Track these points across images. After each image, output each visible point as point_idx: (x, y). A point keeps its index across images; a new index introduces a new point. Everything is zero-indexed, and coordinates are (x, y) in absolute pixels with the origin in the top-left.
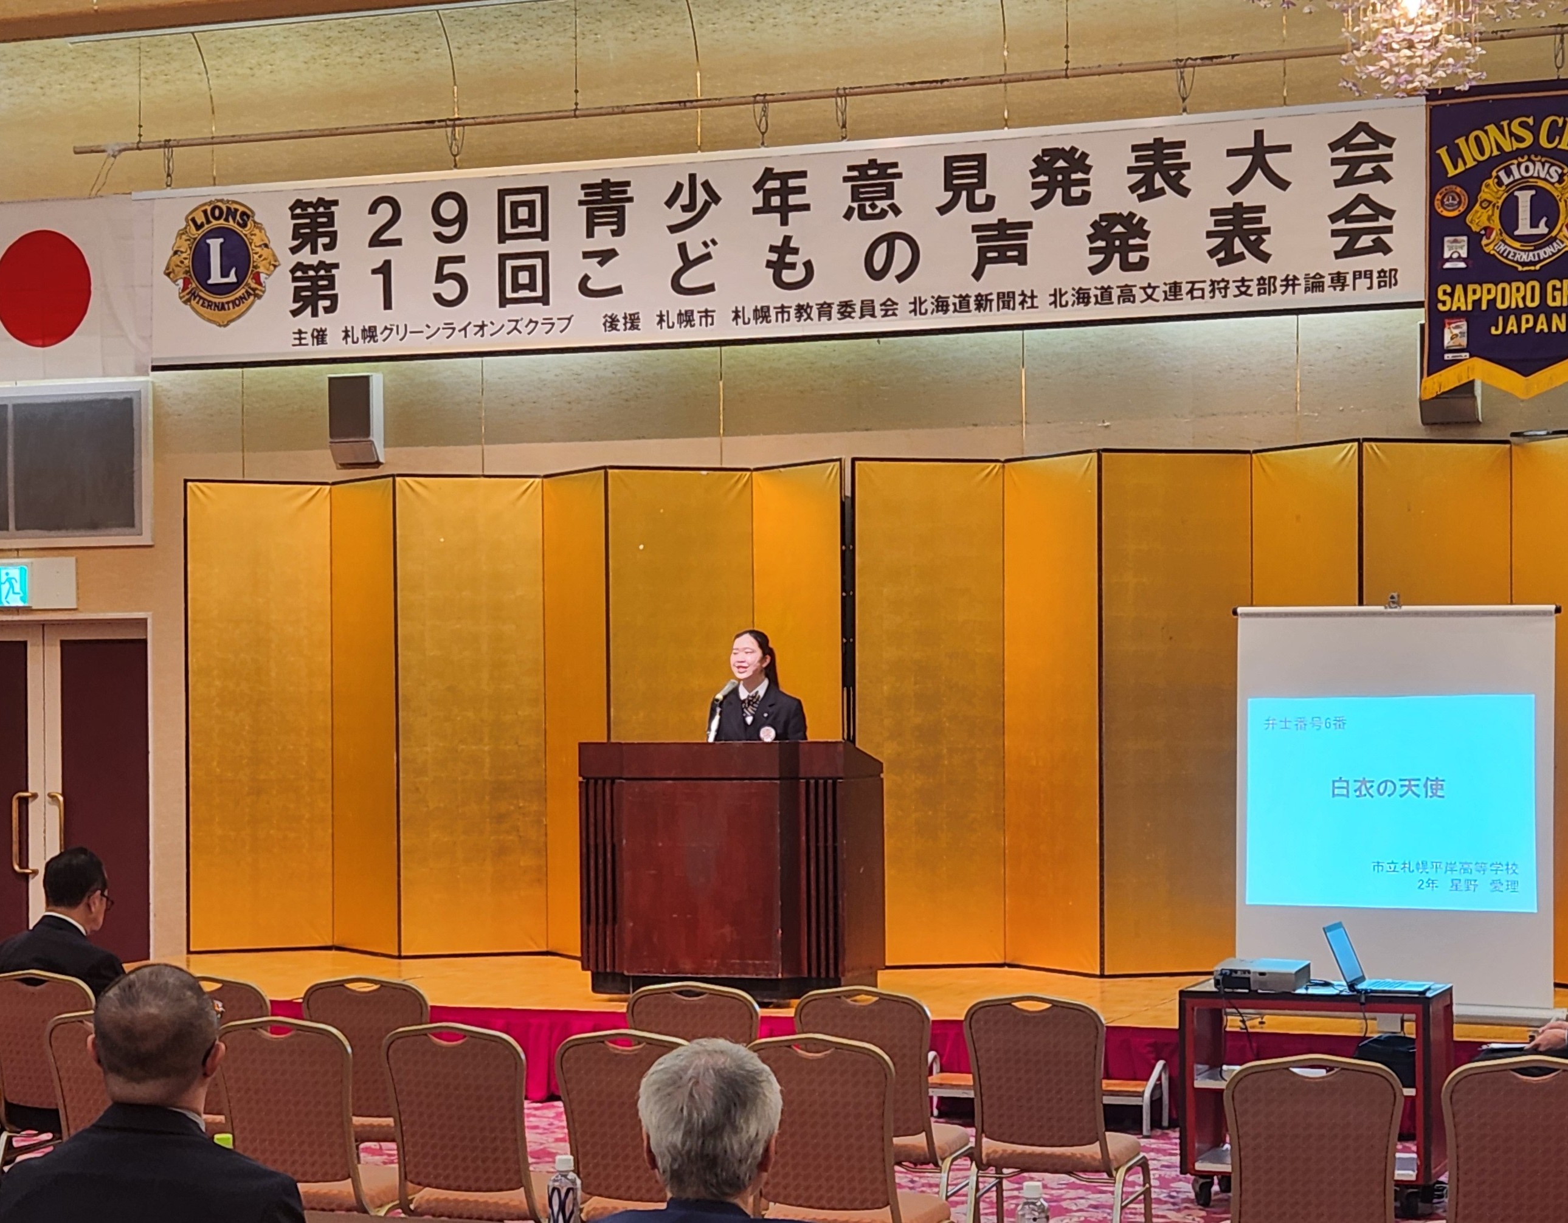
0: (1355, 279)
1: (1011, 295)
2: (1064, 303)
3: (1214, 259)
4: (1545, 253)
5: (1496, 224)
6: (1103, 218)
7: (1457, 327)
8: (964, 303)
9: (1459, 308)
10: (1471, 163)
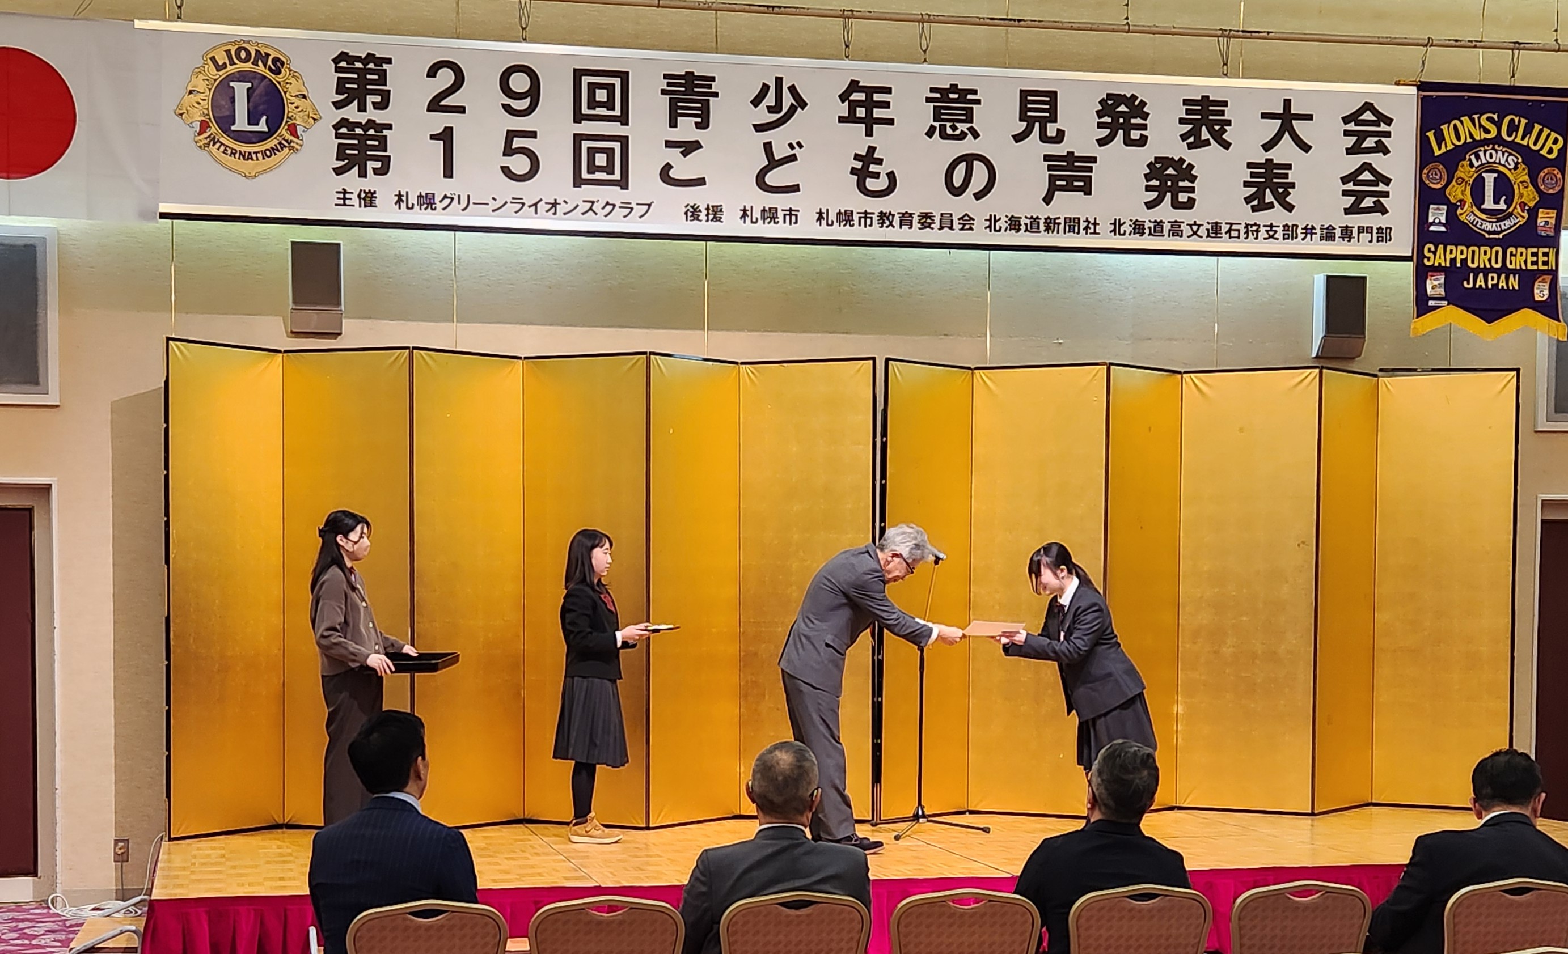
0: (1359, 233)
1: (1077, 221)
2: (1122, 232)
3: (1249, 205)
4: (1505, 224)
5: (1469, 199)
6: (1158, 161)
7: (1437, 279)
8: (1035, 226)
9: (1440, 264)
10: (1450, 147)
